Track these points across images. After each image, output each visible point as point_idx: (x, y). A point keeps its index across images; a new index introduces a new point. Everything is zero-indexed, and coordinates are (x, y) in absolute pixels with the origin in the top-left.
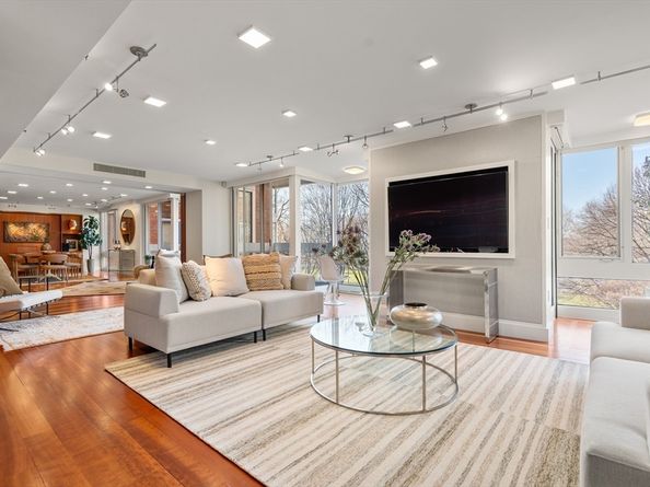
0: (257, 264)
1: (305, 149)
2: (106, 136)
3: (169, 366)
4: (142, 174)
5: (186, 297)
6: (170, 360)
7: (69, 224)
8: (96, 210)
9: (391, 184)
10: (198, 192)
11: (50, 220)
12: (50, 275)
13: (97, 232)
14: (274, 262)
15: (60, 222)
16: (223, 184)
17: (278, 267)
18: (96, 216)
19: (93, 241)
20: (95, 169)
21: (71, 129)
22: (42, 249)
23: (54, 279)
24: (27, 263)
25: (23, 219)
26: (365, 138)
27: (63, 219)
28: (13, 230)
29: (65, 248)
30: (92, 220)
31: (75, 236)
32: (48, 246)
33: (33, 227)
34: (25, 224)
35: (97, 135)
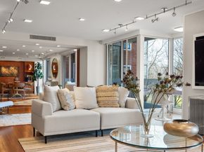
0: (105, 91)
1: (140, 19)
2: (30, 21)
3: (46, 143)
4: (54, 39)
5: (59, 107)
6: (46, 139)
7: (28, 67)
8: (41, 59)
9: (197, 38)
10: (85, 48)
11: (19, 65)
12: (17, 94)
13: (41, 71)
14: (114, 90)
15: (24, 65)
16: (100, 42)
17: (117, 94)
18: (41, 62)
19: (39, 76)
20: (31, 38)
21: (12, 20)
22: (15, 80)
23: (19, 96)
24: (8, 87)
25: (8, 64)
26: (174, 8)
27: (26, 64)
28: (4, 70)
29: (26, 80)
30: (39, 64)
31: (31, 74)
32: (17, 79)
33: (12, 68)
34: (8, 67)
35: (26, 21)
